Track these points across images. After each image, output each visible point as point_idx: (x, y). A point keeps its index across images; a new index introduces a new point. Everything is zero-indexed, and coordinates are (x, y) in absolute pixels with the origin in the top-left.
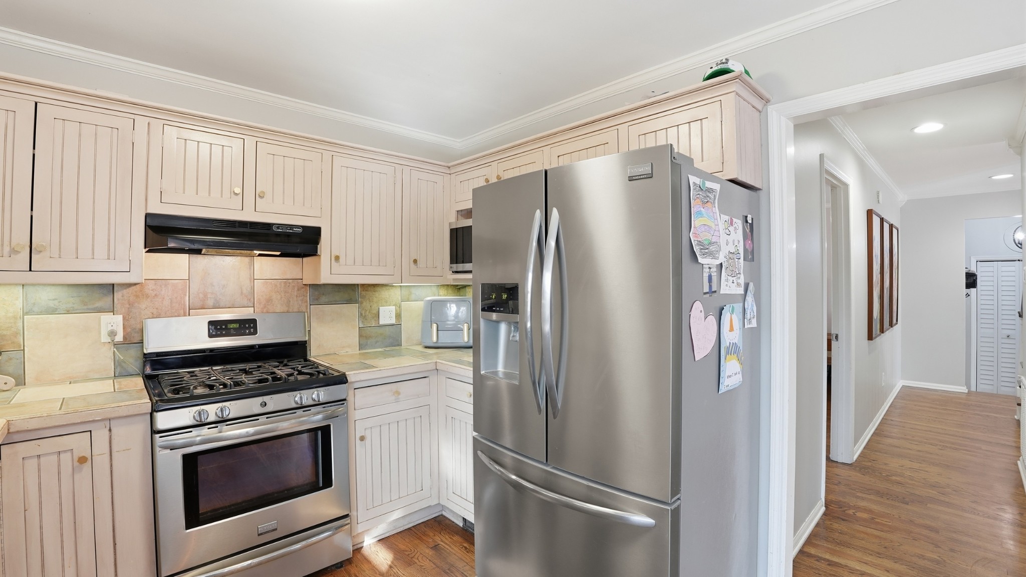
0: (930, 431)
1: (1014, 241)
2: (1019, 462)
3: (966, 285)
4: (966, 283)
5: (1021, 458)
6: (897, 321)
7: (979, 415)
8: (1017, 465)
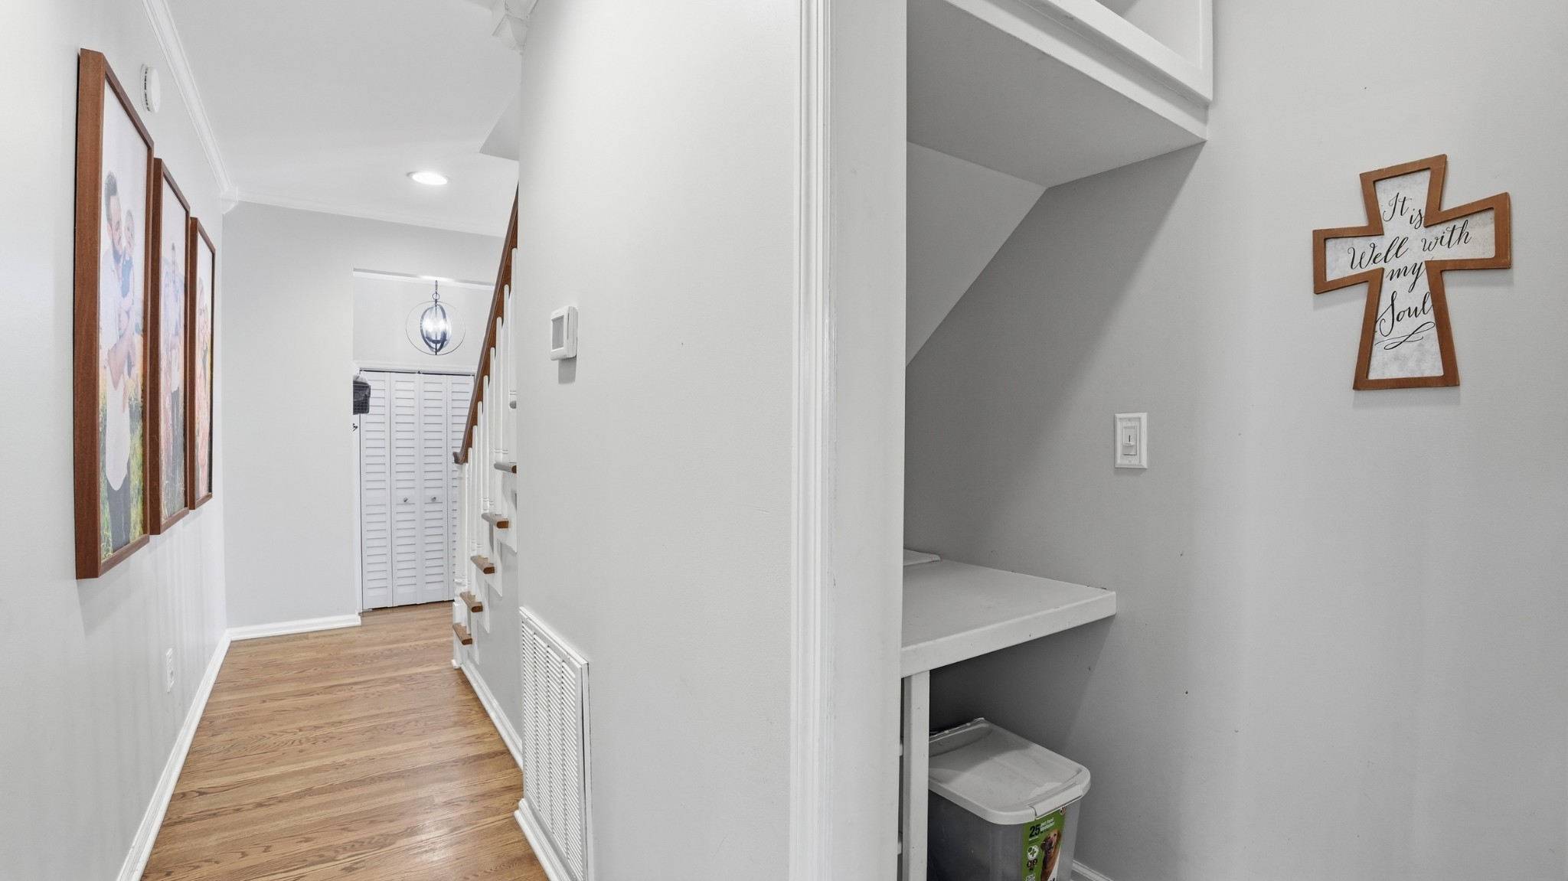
0: (309, 792)
1: (422, 331)
2: (517, 813)
3: (354, 406)
4: (354, 402)
5: (523, 803)
6: (210, 490)
7: (394, 680)
8: (515, 826)
